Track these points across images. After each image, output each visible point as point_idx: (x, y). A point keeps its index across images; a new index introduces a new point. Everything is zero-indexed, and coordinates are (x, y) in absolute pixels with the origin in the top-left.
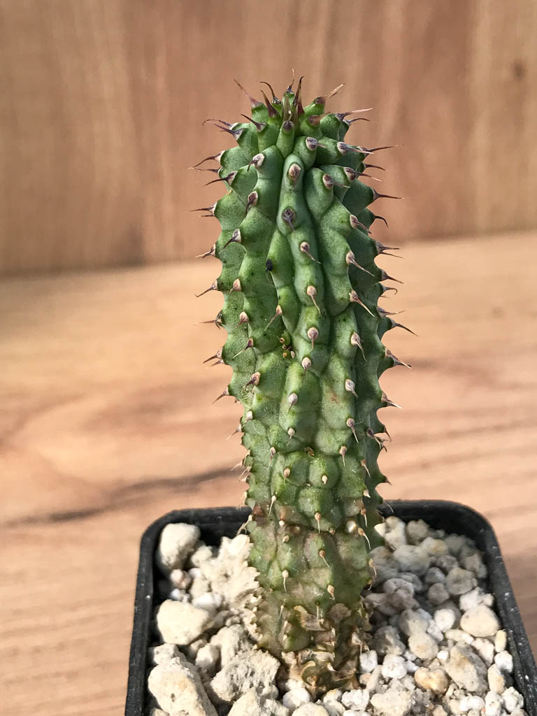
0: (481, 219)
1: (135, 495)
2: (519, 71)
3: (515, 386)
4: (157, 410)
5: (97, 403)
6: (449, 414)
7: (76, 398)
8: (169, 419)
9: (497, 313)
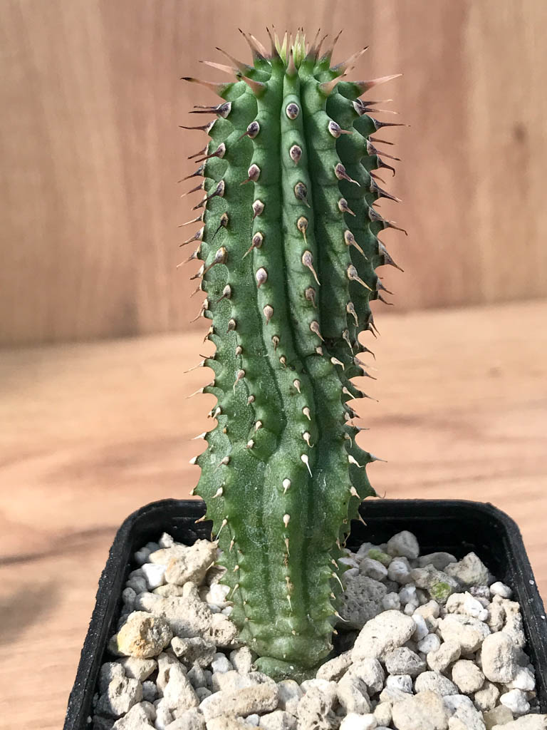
0: (489, 287)
1: (80, 542)
2: (520, 134)
3: (503, 440)
4: (122, 463)
5: (63, 457)
6: (427, 466)
7: (42, 453)
8: (132, 472)
9: (495, 373)
